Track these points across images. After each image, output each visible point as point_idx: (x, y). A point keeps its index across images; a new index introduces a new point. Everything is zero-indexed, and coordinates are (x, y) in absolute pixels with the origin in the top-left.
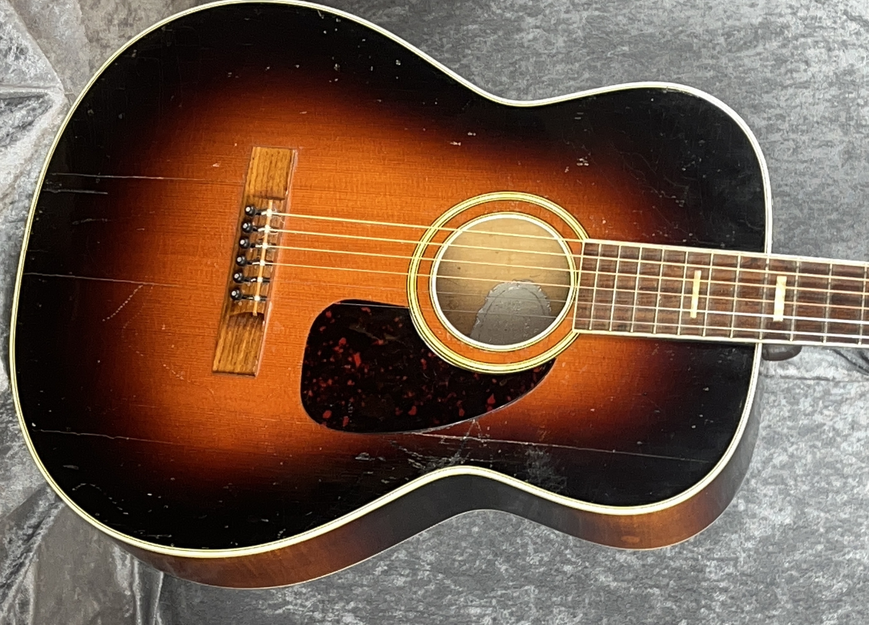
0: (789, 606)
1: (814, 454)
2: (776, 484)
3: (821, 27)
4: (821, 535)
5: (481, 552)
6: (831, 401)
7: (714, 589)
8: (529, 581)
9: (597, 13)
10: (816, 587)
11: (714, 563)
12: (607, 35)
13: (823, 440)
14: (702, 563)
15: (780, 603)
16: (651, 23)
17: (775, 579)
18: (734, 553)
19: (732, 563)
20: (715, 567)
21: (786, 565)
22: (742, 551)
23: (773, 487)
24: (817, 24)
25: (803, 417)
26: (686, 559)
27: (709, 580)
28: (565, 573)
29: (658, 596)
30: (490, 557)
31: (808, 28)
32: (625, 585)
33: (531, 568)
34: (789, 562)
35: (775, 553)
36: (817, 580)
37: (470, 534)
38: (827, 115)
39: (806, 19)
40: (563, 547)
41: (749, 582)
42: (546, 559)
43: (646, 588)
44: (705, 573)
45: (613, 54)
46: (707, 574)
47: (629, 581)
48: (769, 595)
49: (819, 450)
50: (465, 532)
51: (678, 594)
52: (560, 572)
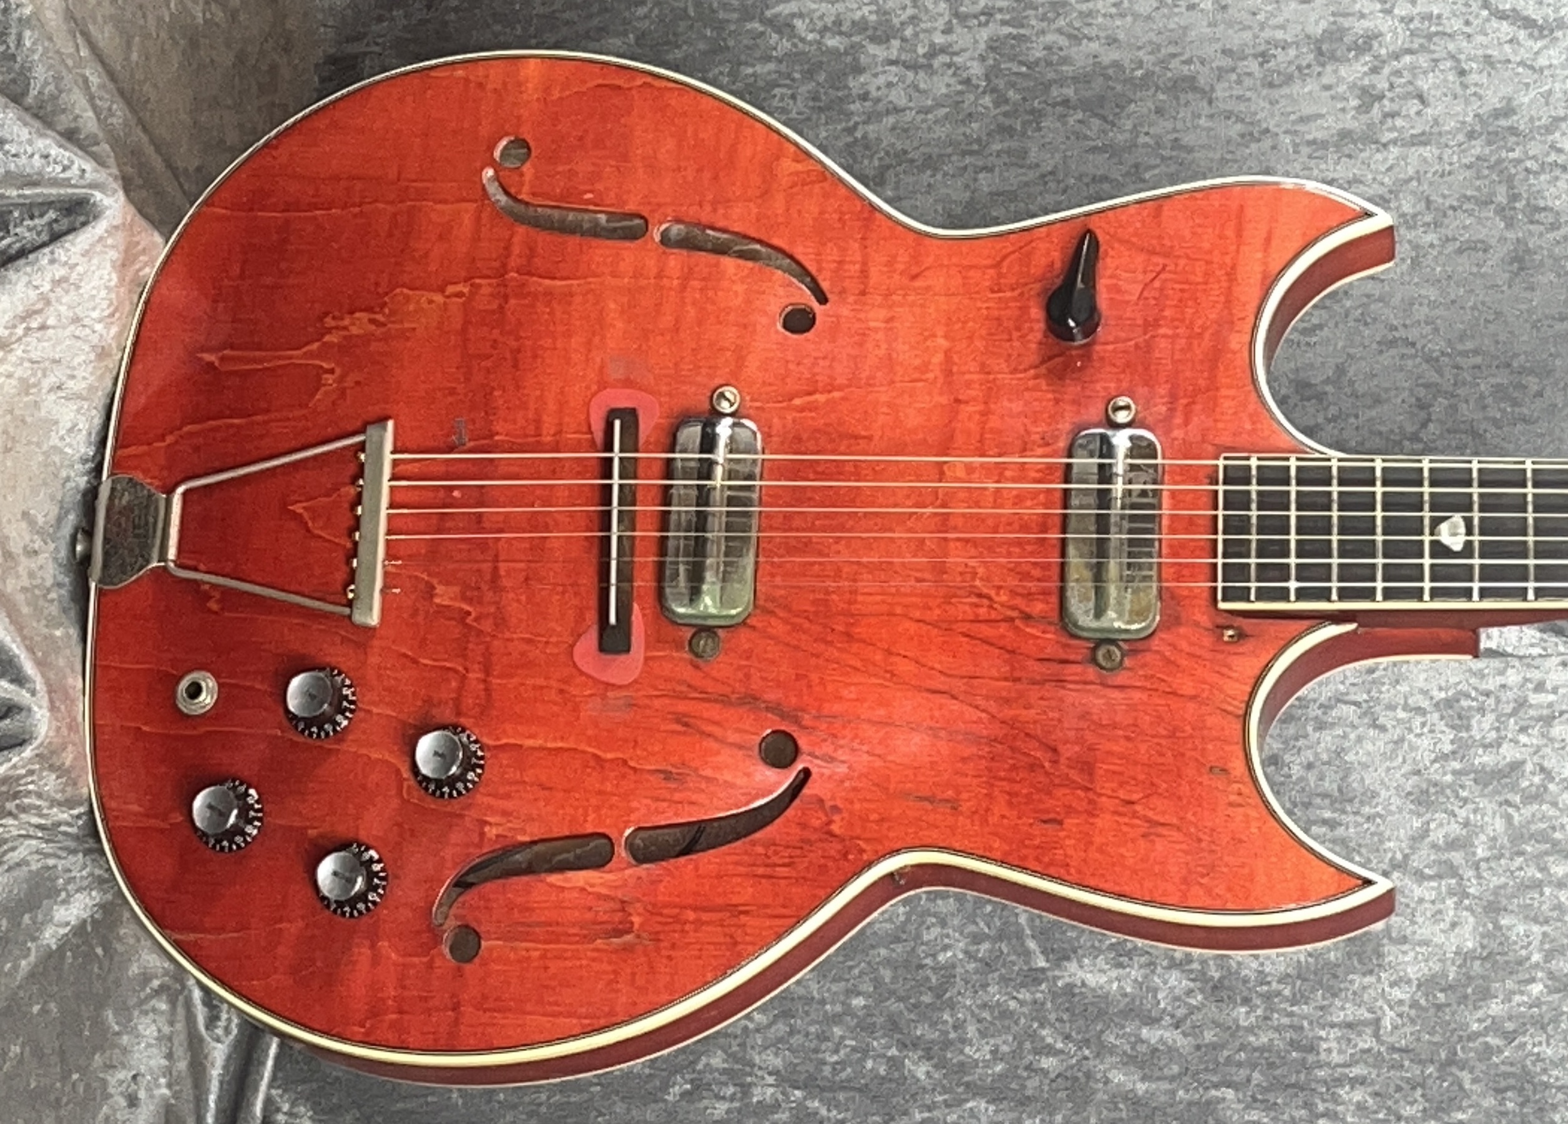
0: (1489, 1102)
1: (1509, 818)
2: (1439, 877)
3: (1445, 34)
4: (1537, 965)
5: (875, 1043)
6: (1531, 718)
7: (1339, 1081)
8: (975, 1090)
9: (1007, 30)
10: (1534, 1064)
11: (1334, 1033)
12: (1029, 68)
13: (1523, 790)
14: (1311, 1035)
15: (1469, 1097)
16: (1112, 41)
17: (1456, 1054)
18: (1371, 1010)
19: (1369, 1031)
20: (1338, 1040)
21: (1475, 1027)
22: (1386, 1007)
23: (1434, 884)
24: (1433, 29)
25: (1480, 751)
26: (1277, 1029)
27: (1328, 1064)
28: (1045, 1072)
29: (1232, 1101)
30: (893, 1052)
31: (1418, 36)
32: (1165, 1086)
33: (977, 1066)
34: (1480, 1021)
35: (1449, 1005)
36: (1536, 1050)
37: (848, 1011)
38: (1469, 193)
39: (1411, 20)
40: (1035, 1025)
41: (1407, 1063)
42: (1005, 1048)
43: (1207, 1089)
44: (1318, 1053)
45: (1045, 102)
46: (1323, 1056)
47: (1172, 1079)
48: (1445, 1084)
49: (1518, 809)
50: (838, 1008)
51: (1271, 1097)
52: (1035, 1071)
